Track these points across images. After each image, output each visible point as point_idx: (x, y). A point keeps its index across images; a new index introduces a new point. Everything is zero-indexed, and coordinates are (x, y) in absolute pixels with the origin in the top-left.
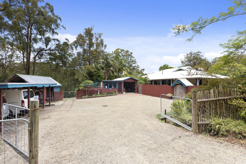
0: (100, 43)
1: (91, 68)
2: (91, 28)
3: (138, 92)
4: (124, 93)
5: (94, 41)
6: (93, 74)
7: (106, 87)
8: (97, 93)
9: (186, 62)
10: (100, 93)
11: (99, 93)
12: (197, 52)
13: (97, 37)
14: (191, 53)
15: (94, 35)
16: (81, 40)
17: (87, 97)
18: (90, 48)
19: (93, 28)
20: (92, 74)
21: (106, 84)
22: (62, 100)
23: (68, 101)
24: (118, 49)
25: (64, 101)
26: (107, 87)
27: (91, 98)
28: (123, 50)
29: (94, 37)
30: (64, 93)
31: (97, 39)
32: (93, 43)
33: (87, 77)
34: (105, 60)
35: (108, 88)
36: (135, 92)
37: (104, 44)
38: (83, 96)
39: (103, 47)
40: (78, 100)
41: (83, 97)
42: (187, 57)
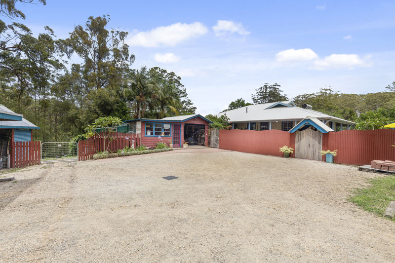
0: (122, 51)
1: (107, 95)
2: (105, 20)
3: (209, 144)
4: (185, 146)
5: (109, 44)
6: (112, 108)
7: (149, 133)
8: (130, 147)
9: (259, 99)
10: (136, 146)
11: (133, 146)
12: (274, 85)
13: (116, 39)
14: (266, 86)
15: (110, 34)
16: (81, 41)
17: (107, 155)
18: (100, 58)
19: (107, 19)
20: (110, 108)
21: (149, 126)
22: (39, 163)
23: (55, 165)
24: (156, 68)
25: (44, 167)
26: (152, 134)
27: (115, 157)
28: (165, 71)
29: (109, 38)
30: (43, 145)
31: (116, 42)
32: (108, 50)
33: (97, 113)
34: (137, 81)
35: (154, 135)
36: (203, 145)
37: (130, 54)
38: (96, 153)
39: (129, 59)
40: (82, 163)
41: (95, 156)
42: (260, 92)
